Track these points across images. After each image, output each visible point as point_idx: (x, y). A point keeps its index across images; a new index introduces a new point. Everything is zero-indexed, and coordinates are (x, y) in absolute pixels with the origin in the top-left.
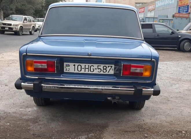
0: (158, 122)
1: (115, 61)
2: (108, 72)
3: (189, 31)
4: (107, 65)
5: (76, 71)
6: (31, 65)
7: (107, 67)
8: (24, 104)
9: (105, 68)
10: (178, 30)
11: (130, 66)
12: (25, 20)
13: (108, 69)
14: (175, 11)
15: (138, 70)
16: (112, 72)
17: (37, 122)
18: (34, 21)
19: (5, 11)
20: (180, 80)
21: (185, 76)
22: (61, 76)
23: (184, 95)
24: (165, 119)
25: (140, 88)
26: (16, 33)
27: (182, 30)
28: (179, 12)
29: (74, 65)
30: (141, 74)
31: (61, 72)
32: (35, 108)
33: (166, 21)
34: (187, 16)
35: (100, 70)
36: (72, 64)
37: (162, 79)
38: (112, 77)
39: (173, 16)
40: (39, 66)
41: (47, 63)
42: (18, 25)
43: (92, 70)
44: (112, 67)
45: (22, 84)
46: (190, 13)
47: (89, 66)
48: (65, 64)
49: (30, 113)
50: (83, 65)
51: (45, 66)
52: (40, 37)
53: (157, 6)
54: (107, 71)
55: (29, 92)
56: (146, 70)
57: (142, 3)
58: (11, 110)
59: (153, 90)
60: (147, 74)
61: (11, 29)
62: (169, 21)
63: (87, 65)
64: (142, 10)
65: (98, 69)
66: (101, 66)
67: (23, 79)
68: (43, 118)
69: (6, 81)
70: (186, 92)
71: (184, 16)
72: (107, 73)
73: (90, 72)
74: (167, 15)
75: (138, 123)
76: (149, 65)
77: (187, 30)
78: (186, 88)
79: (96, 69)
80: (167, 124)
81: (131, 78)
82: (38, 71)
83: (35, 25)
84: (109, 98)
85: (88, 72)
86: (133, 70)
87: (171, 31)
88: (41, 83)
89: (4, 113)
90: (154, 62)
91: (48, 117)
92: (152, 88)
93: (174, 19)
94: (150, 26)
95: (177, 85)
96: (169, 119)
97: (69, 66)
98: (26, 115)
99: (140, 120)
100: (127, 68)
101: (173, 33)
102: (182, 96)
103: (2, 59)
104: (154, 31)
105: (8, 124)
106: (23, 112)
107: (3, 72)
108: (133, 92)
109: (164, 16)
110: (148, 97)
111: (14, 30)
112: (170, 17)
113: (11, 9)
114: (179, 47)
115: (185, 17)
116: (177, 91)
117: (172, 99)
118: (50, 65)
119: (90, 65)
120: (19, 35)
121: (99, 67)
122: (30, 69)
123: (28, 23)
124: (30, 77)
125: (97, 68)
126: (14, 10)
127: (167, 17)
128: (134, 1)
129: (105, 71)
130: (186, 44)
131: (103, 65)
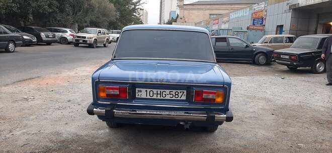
0: (232, 146)
1: (188, 87)
3: (264, 44)
4: (179, 91)
5: (148, 97)
6: (104, 91)
8: (96, 125)
9: (177, 93)
10: (253, 43)
11: (202, 92)
12: (99, 33)
13: (180, 95)
14: (249, 23)
15: (211, 96)
16: (184, 98)
17: (109, 146)
18: (108, 34)
19: (79, 24)
20: (255, 97)
21: (260, 93)
22: (134, 102)
23: (258, 115)
24: (238, 142)
25: (212, 115)
26: (90, 46)
27: (257, 42)
28: (254, 24)
29: (146, 91)
30: (214, 100)
31: (133, 97)
32: (107, 130)
33: (241, 33)
34: (262, 28)
35: (172, 96)
36: (144, 90)
37: (237, 97)
38: (184, 103)
39: (248, 28)
40: (112, 92)
41: (119, 89)
42: (92, 38)
43: (164, 96)
44: (184, 92)
45: (95, 109)
46: (265, 25)
48: (137, 89)
49: (102, 136)
50: (155, 91)
51: (117, 92)
52: (112, 60)
53: (231, 18)
54: (180, 97)
55: (101, 117)
56: (218, 96)
57: (216, 15)
58: (83, 133)
59: (225, 116)
60: (219, 100)
61: (85, 42)
62: (243, 33)
63: (159, 91)
64: (216, 21)
67: (95, 104)
68: (115, 141)
69: (79, 100)
70: (261, 112)
71: (259, 28)
72: (179, 98)
73: (162, 98)
74: (241, 27)
75: (211, 147)
76: (221, 91)
77: (262, 43)
78: (261, 107)
79: (168, 94)
80: (241, 148)
81: (203, 104)
82: (110, 97)
83: (109, 37)
84: (181, 123)
85: (160, 97)
86: (204, 96)
87: (245, 45)
88: (113, 108)
89: (77, 136)
90: (226, 88)
91: (120, 140)
92: (225, 114)
93: (249, 31)
94: (224, 40)
95: (252, 104)
96: (243, 143)
97: (141, 91)
98: (97, 138)
99: (213, 144)
100: (199, 94)
101: (247, 46)
102: (256, 116)
103: (76, 75)
104: (229, 44)
105: (80, 148)
106: (95, 135)
107: (76, 90)
108: (206, 118)
109: (239, 28)
110: (221, 123)
111: (88, 42)
112: (245, 29)
113: (86, 22)
114: (254, 60)
115: (259, 30)
116: (251, 110)
117: (246, 120)
118: (122, 91)
119: (162, 91)
120: (93, 48)
121: (171, 93)
122: (102, 94)
123: (102, 36)
124: (102, 102)
126: (88, 22)
127: (242, 29)
128: (208, 12)
129: (177, 96)
130: (262, 59)
131: (174, 91)
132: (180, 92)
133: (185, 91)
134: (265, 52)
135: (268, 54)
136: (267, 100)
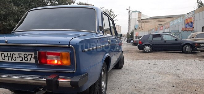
2: (30, 61)
3: (191, 39)
4: (27, 53)
5: (1, 60)
7: (28, 55)
9: (26, 56)
13: (29, 57)
14: (184, 26)
16: (33, 61)
21: (173, 70)
28: (186, 27)
33: (177, 34)
35: (21, 59)
38: (34, 66)
39: (182, 30)
43: (15, 59)
44: (32, 55)
46: (194, 27)
47: (10, 54)
53: (171, 25)
62: (179, 34)
63: (9, 53)
64: (162, 28)
65: (20, 57)
66: (21, 54)
70: (163, 84)
71: (190, 29)
72: (28, 62)
73: (13, 61)
74: (178, 30)
77: (190, 38)
78: (166, 80)
85: (12, 60)
90: (72, 48)
93: (182, 32)
95: (160, 78)
101: (176, 40)
109: (176, 31)
112: (180, 31)
114: (182, 50)
115: (190, 31)
119: (12, 53)
121: (20, 55)
125: (18, 56)
127: (178, 31)
128: (157, 24)
129: (26, 59)
130: (188, 48)
131: (23, 53)
132: (29, 54)
133: (33, 53)
134: (191, 43)
135: (192, 45)
136: (176, 75)
